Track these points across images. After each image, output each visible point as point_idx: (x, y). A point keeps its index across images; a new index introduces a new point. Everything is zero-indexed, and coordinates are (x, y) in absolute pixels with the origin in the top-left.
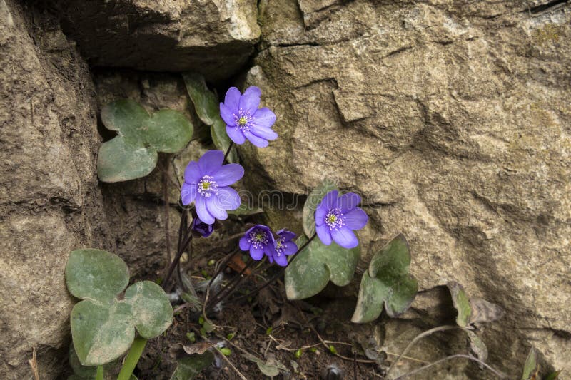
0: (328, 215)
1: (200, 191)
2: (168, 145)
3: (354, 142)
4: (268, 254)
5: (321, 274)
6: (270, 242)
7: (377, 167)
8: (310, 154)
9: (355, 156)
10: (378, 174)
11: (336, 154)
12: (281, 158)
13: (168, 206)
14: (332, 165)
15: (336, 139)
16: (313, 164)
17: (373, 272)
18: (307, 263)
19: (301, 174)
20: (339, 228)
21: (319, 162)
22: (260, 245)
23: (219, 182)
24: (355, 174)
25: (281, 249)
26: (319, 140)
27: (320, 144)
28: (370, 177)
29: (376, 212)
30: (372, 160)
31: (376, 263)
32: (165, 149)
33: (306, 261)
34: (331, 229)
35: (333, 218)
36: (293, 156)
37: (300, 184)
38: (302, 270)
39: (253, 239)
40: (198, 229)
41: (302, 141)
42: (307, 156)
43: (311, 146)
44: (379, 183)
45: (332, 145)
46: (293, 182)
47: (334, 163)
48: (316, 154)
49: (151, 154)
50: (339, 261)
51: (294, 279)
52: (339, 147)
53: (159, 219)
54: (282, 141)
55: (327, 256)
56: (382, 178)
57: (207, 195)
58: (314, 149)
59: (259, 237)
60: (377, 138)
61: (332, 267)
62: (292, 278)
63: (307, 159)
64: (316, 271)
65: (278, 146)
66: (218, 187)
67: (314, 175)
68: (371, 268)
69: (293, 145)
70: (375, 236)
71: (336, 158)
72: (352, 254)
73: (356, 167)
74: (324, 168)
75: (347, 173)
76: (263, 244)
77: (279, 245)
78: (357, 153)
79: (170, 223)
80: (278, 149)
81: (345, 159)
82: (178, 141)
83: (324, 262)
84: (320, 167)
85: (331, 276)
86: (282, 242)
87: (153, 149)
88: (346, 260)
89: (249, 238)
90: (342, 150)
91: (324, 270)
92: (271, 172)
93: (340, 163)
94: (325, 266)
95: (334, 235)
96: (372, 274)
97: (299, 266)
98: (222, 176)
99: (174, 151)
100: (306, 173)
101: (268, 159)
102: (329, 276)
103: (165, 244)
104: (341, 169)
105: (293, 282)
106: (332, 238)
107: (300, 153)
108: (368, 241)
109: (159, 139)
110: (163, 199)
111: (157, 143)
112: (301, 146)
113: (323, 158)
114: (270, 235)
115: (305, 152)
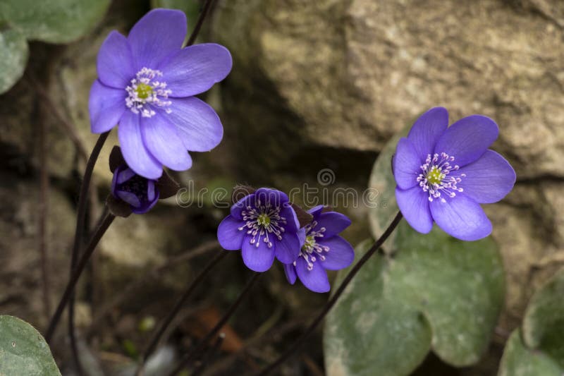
0: (425, 167)
1: (129, 103)
2: (51, 25)
3: (492, 28)
4: (285, 259)
5: (411, 337)
6: (291, 231)
7: (545, 88)
8: (389, 54)
9: (496, 59)
10: (550, 106)
11: (451, 55)
12: (318, 64)
13: (45, 182)
14: (441, 81)
15: (451, 20)
16: (395, 77)
17: (533, 334)
18: (376, 308)
19: (367, 101)
20: (449, 200)
21: (409, 73)
22: (266, 240)
23: (176, 86)
24: (496, 102)
25: (314, 254)
26: (410, 22)
27: (414, 31)
28: (529, 110)
29: (543, 199)
30: (535, 71)
31: (540, 313)
32: (46, 35)
33: (374, 303)
34: (430, 199)
35: (436, 174)
36: (348, 58)
37: (364, 126)
38: (365, 323)
39: (249, 224)
40: (123, 194)
41: (370, 23)
42: (382, 57)
43: (391, 34)
44: (550, 126)
45: (441, 34)
46: (347, 119)
47: (446, 76)
48: (404, 55)
49: (12, 45)
50: (454, 307)
51: (346, 344)
52: (457, 39)
53: (24, 213)
54: (321, 25)
55: (427, 296)
56: (556, 114)
57: (146, 113)
58: (399, 41)
59: (264, 220)
60: (546, 19)
61: (436, 320)
62: (340, 342)
63: (382, 65)
64: (397, 328)
65: (314, 36)
66: (170, 98)
67: (399, 103)
68: (529, 325)
69: (349, 32)
70: (541, 256)
71: (449, 63)
72: (486, 294)
73: (497, 86)
74: (422, 88)
75: (476, 98)
76: (273, 237)
77: (311, 244)
78: (499, 52)
79: (50, 227)
80: (312, 42)
81: (470, 66)
82: (75, 18)
83: (418, 308)
84: (412, 84)
85: (435, 340)
86: (318, 240)
87: (18, 34)
88: (470, 307)
89: (241, 221)
90: (465, 46)
91: (418, 326)
92: (294, 97)
93: (460, 75)
94: (421, 318)
95: (436, 213)
96: (529, 339)
97: (358, 314)
98: (180, 72)
99: (67, 39)
100: (379, 98)
101: (287, 66)
102: (429, 339)
103: (37, 274)
104: (462, 90)
105: (342, 350)
106: (432, 220)
107: (365, 52)
108: (523, 267)
109: (31, 12)
110: (35, 161)
111: (26, 21)
112: (368, 36)
113: (419, 65)
114: (289, 216)
115: (378, 50)
